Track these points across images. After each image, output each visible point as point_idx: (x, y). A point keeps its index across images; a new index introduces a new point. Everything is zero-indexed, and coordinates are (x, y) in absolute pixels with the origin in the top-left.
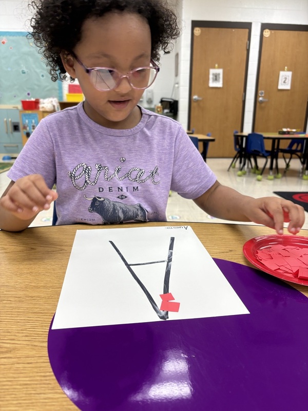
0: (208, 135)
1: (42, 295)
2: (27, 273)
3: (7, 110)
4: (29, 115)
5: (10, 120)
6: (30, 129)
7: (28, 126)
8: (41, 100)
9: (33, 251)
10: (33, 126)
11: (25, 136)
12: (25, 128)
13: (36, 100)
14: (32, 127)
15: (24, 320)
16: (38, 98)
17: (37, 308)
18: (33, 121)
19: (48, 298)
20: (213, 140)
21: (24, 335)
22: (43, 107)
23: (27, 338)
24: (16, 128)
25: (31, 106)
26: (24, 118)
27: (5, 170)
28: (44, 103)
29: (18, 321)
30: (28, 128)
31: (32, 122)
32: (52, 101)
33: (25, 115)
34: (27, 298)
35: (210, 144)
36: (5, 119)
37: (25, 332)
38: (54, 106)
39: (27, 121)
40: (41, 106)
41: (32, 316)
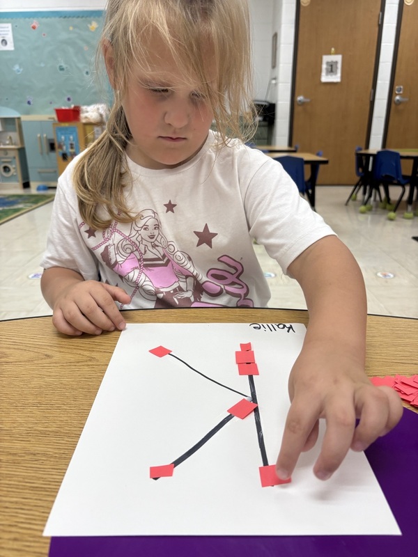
0: (318, 155)
1: (51, 451)
2: (34, 405)
3: (41, 122)
4: (66, 129)
5: (45, 135)
6: (67, 148)
7: (64, 145)
8: (84, 108)
9: (48, 360)
10: (71, 144)
11: (60, 158)
12: (60, 147)
13: (75, 107)
14: (69, 146)
15: (16, 503)
16: (77, 105)
17: (39, 479)
18: (71, 137)
19: (60, 458)
20: (326, 162)
21: (13, 536)
22: (86, 117)
23: (16, 545)
24: (52, 146)
25: (69, 116)
26: (59, 133)
27: (39, 204)
28: (87, 112)
29: (7, 505)
30: (64, 148)
31: (69, 139)
32: (98, 109)
33: (61, 129)
34: (27, 457)
35: (321, 167)
36: (39, 135)
37: (13, 529)
38: (101, 115)
39: (63, 137)
40: (83, 115)
41: (28, 496)
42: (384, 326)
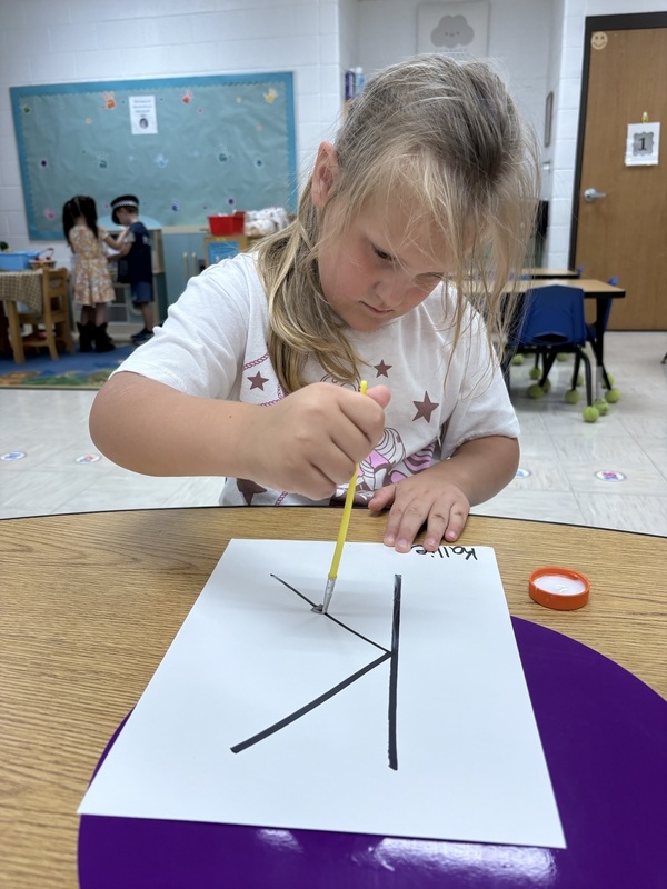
0: (610, 283)
1: (117, 670)
2: (107, 616)
3: (189, 235)
4: (222, 246)
5: (194, 255)
8: (251, 214)
9: (135, 565)
13: (237, 213)
15: (65, 724)
16: (241, 210)
17: (97, 700)
19: (126, 679)
20: (621, 295)
21: (54, 758)
22: (253, 228)
23: (56, 768)
25: (229, 226)
26: (212, 252)
28: (255, 220)
29: (55, 725)
32: (272, 215)
33: (215, 246)
34: (88, 675)
35: (615, 302)
36: (185, 255)
37: (56, 752)
38: (275, 224)
39: (217, 257)
40: (248, 225)
41: (81, 718)
42: (615, 544)
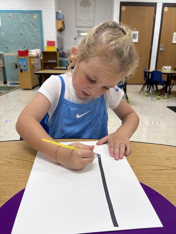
3: (12, 56)
4: (22, 59)
5: (14, 62)
6: (22, 67)
7: (21, 66)
8: (30, 51)
10: (24, 66)
11: (20, 71)
14: (23, 66)
16: (27, 49)
18: (24, 63)
24: (16, 66)
25: (24, 54)
26: (19, 61)
28: (32, 52)
30: (21, 67)
31: (24, 64)
32: (37, 51)
33: (20, 59)
36: (11, 62)
38: (38, 54)
39: (21, 63)
40: (30, 54)
